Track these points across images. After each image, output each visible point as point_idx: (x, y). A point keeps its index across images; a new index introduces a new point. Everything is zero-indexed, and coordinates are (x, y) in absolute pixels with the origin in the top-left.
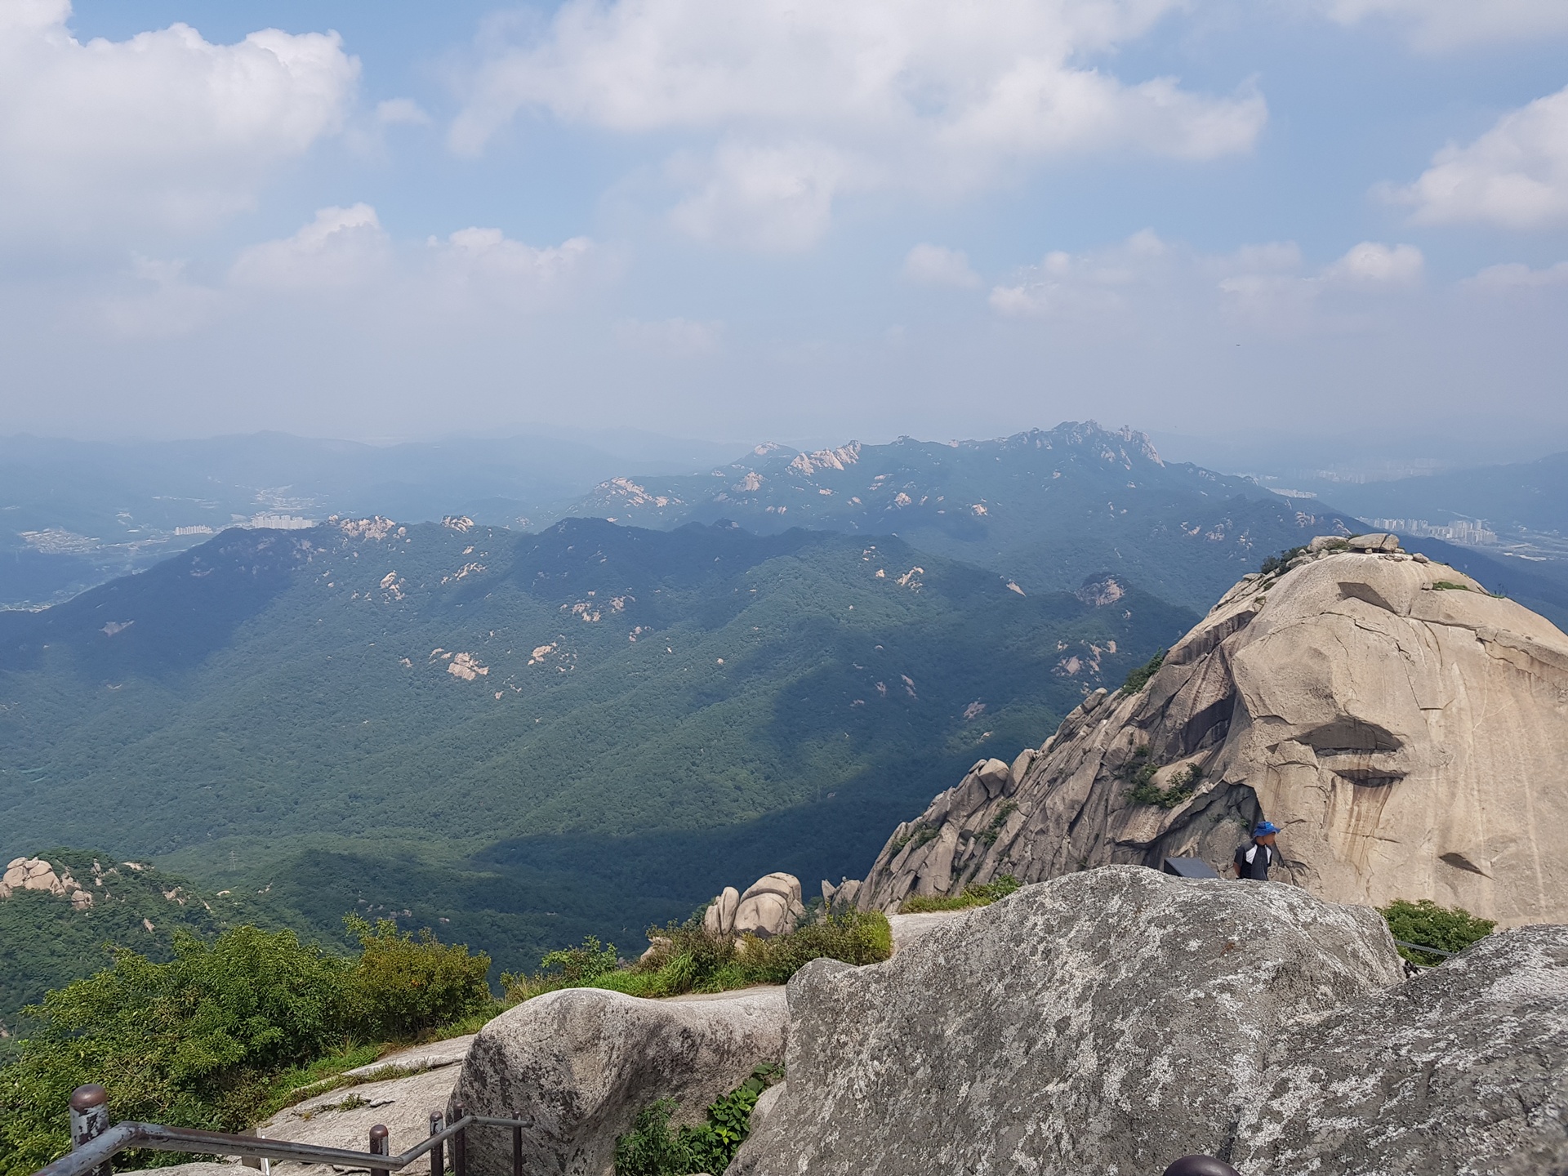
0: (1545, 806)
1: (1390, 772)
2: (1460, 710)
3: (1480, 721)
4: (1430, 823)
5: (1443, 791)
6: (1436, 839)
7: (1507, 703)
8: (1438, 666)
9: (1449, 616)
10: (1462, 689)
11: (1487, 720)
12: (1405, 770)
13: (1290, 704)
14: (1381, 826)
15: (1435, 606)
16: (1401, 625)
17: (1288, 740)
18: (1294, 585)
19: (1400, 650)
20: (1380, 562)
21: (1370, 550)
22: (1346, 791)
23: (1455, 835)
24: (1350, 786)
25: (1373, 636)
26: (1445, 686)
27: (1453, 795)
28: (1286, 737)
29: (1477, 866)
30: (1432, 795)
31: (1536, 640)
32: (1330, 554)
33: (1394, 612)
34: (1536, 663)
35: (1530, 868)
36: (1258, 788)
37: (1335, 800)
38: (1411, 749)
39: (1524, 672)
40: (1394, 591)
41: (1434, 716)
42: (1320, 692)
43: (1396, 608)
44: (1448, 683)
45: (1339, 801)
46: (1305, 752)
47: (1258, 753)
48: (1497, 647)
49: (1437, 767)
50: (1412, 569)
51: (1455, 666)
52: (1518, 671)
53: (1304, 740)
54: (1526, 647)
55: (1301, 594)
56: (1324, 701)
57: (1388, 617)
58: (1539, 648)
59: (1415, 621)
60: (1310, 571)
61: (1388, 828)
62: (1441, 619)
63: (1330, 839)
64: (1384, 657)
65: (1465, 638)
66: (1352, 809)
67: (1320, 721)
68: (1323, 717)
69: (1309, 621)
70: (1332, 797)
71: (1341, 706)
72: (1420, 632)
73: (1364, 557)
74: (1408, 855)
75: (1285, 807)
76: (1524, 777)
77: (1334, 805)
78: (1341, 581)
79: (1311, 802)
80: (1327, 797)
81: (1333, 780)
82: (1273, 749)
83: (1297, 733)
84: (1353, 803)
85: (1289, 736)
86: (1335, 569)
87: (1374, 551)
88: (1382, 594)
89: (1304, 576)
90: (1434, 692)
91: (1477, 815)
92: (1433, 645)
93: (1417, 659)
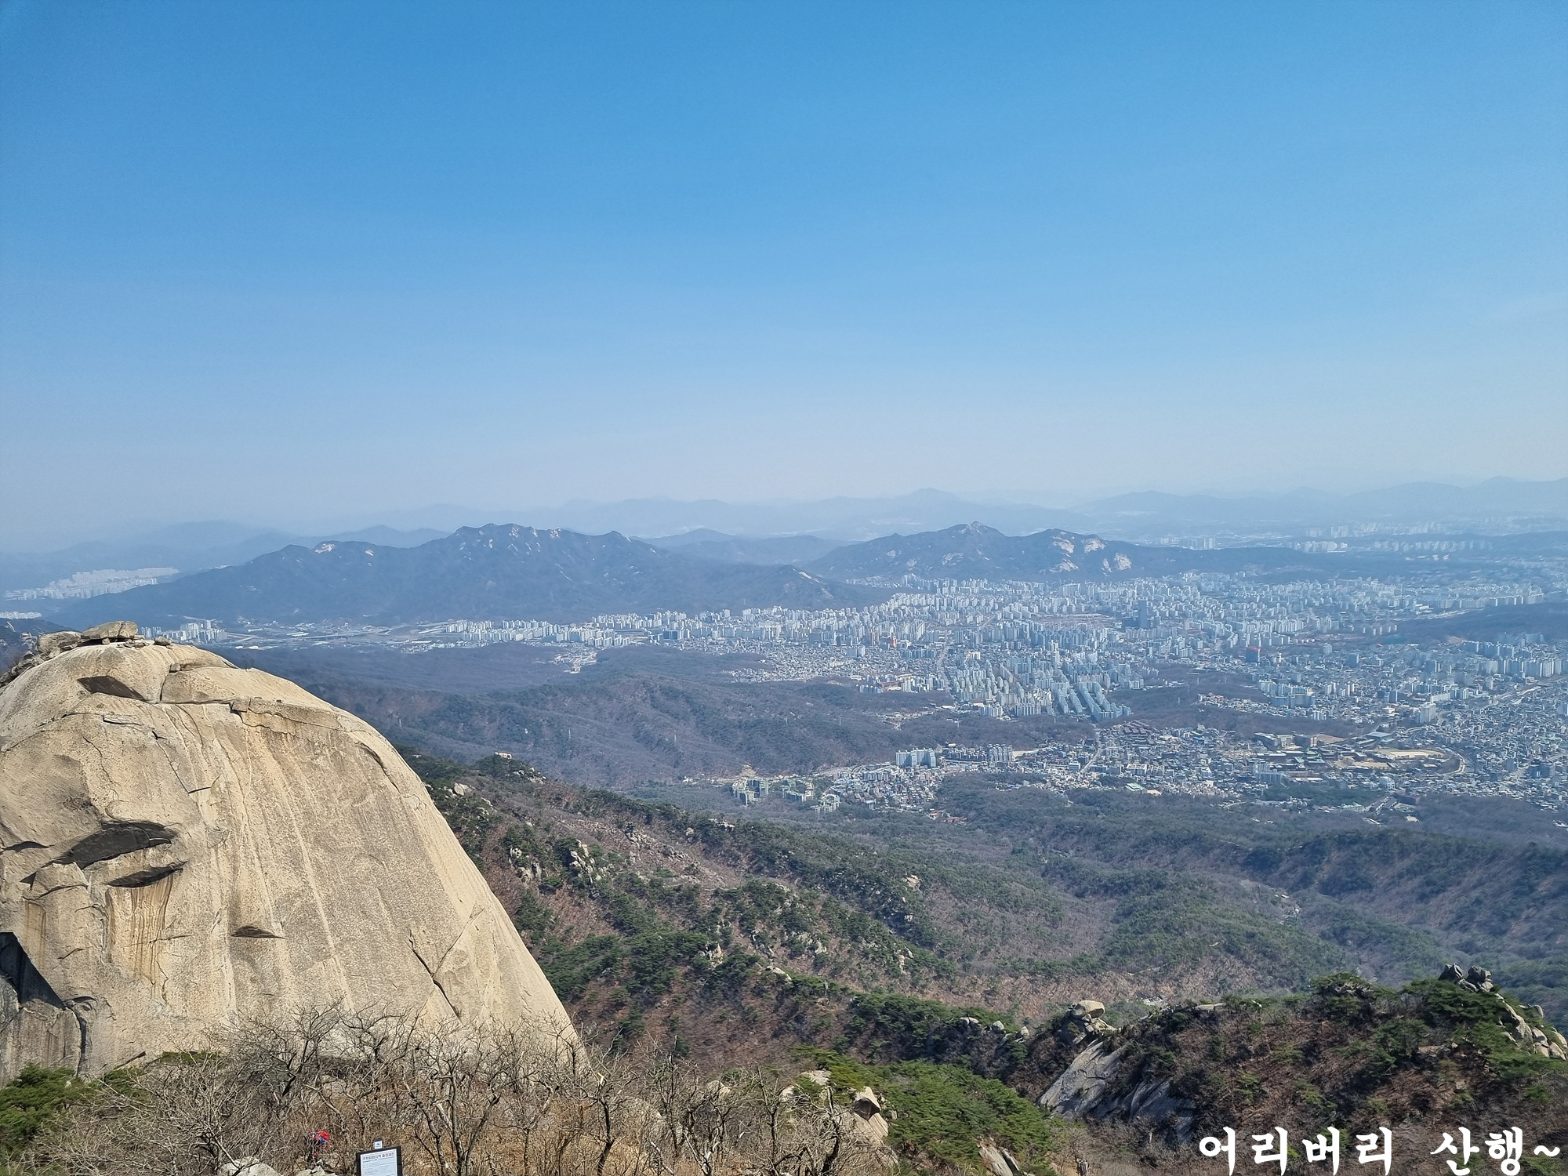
0: (320, 854)
1: (168, 867)
2: (228, 784)
3: (248, 790)
4: (217, 904)
5: (225, 869)
6: (225, 919)
7: (271, 766)
8: (199, 746)
9: (202, 695)
10: (226, 762)
11: (255, 788)
12: (183, 859)
13: (42, 825)
14: (167, 925)
15: (186, 687)
16: (154, 712)
17: (47, 865)
18: (26, 691)
19: (157, 738)
20: (121, 651)
21: (107, 640)
22: (124, 901)
23: (243, 909)
24: (127, 893)
25: (125, 729)
26: (210, 764)
27: (235, 869)
28: (43, 863)
29: (269, 931)
30: (216, 876)
31: (285, 702)
32: (64, 650)
33: (144, 700)
34: (289, 722)
35: (316, 916)
36: (19, 931)
37: (113, 914)
38: (186, 837)
39: (280, 733)
40: (141, 677)
41: (204, 797)
42: (76, 802)
43: (145, 695)
44: (211, 760)
45: (117, 914)
46: (72, 872)
47: (12, 890)
48: (251, 714)
49: (215, 846)
50: (155, 653)
51: (216, 742)
52: (275, 734)
53: (67, 859)
54: (279, 710)
55: (36, 699)
56: (82, 811)
57: (139, 707)
58: (290, 708)
59: (168, 706)
60: (41, 673)
61: (176, 924)
62: (193, 699)
63: (114, 959)
64: (143, 748)
65: (221, 713)
66: (134, 918)
67: (81, 834)
68: (87, 829)
69: (49, 728)
70: (109, 913)
71: (102, 811)
72: (176, 716)
73: (101, 648)
74: (200, 945)
75: (55, 942)
76: (297, 832)
77: (113, 920)
78: (80, 677)
79: (86, 925)
80: (104, 914)
81: (107, 895)
82: (30, 880)
83: (56, 854)
84: (133, 910)
85: (48, 861)
86: (71, 666)
87: (112, 640)
88: (130, 684)
89: (36, 680)
90: (200, 772)
91: (261, 881)
92: (190, 725)
93: (176, 743)
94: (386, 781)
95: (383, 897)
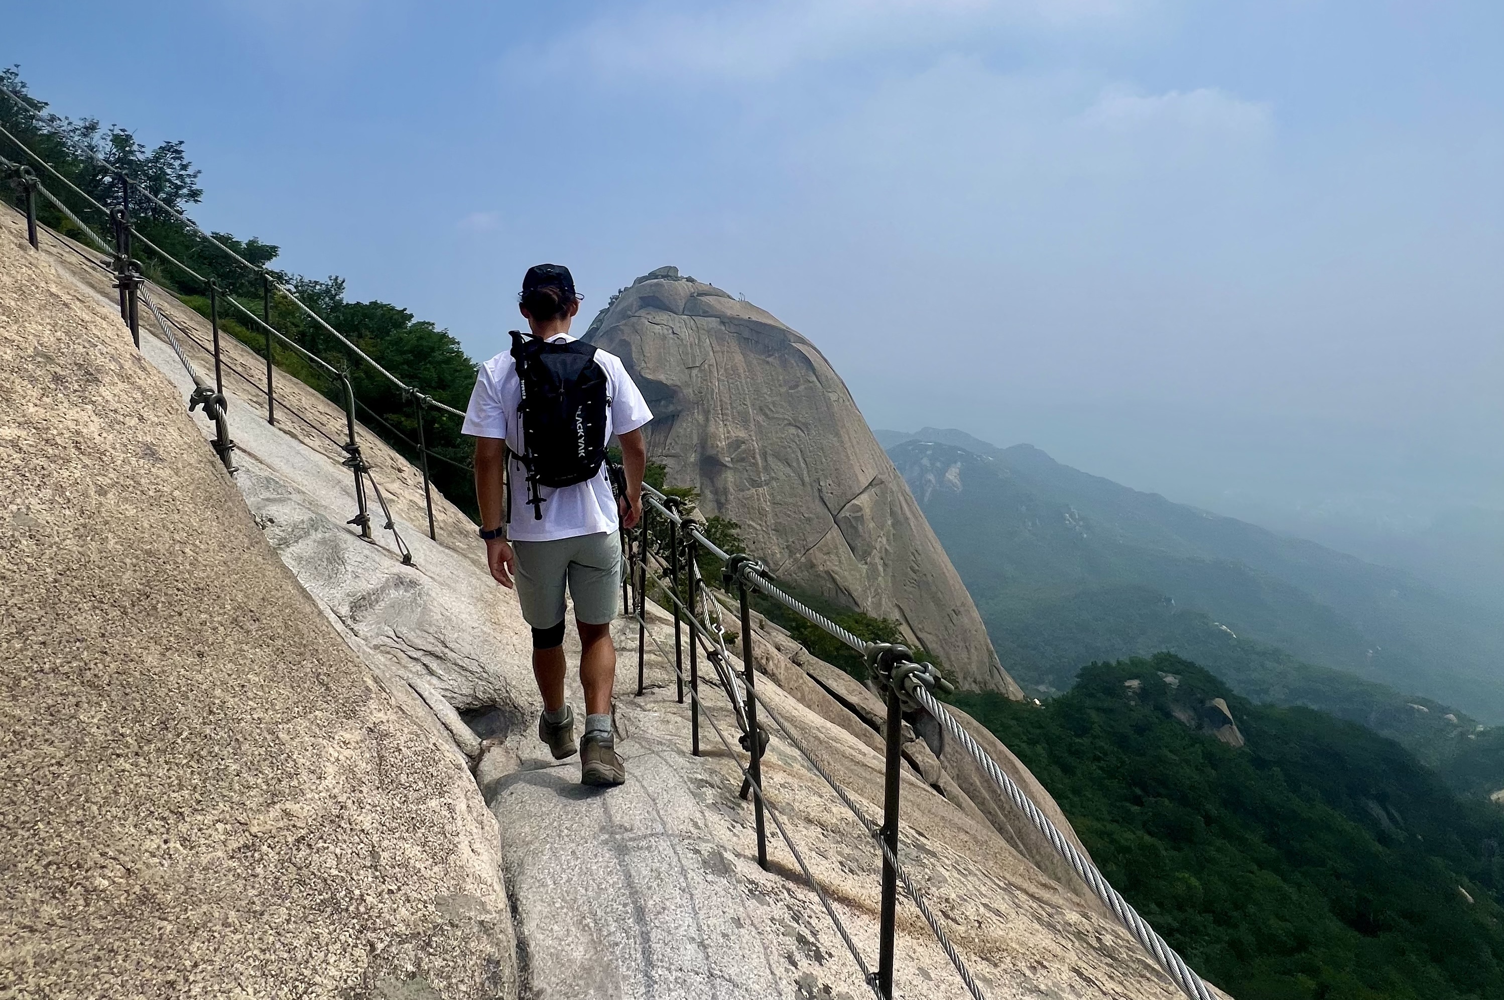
0: (760, 418)
1: (671, 412)
2: (710, 365)
3: (722, 371)
4: (695, 440)
5: (701, 418)
6: (698, 450)
7: (739, 358)
8: (696, 341)
9: (706, 312)
10: (711, 353)
11: (726, 370)
12: (679, 409)
14: (667, 447)
15: (697, 305)
16: (676, 319)
19: (674, 333)
20: (665, 283)
21: (659, 277)
23: (709, 445)
25: (659, 327)
26: (700, 352)
27: (708, 420)
29: (724, 463)
31: (753, 319)
33: (674, 313)
34: (754, 332)
35: (754, 458)
38: (681, 395)
39: (748, 338)
40: (674, 300)
41: (695, 372)
43: (674, 310)
44: (702, 350)
48: (732, 325)
49: (697, 403)
50: (684, 285)
51: (707, 340)
52: (745, 339)
54: (748, 323)
57: (670, 316)
58: (756, 323)
59: (686, 317)
61: (671, 447)
62: (700, 313)
64: (664, 338)
65: (714, 324)
72: (688, 322)
73: (657, 281)
74: (683, 462)
76: (748, 403)
78: (641, 296)
86: (638, 289)
87: (663, 277)
88: (665, 301)
90: (694, 356)
91: (721, 430)
92: (694, 328)
93: (683, 337)
94: (815, 379)
95: (802, 455)
